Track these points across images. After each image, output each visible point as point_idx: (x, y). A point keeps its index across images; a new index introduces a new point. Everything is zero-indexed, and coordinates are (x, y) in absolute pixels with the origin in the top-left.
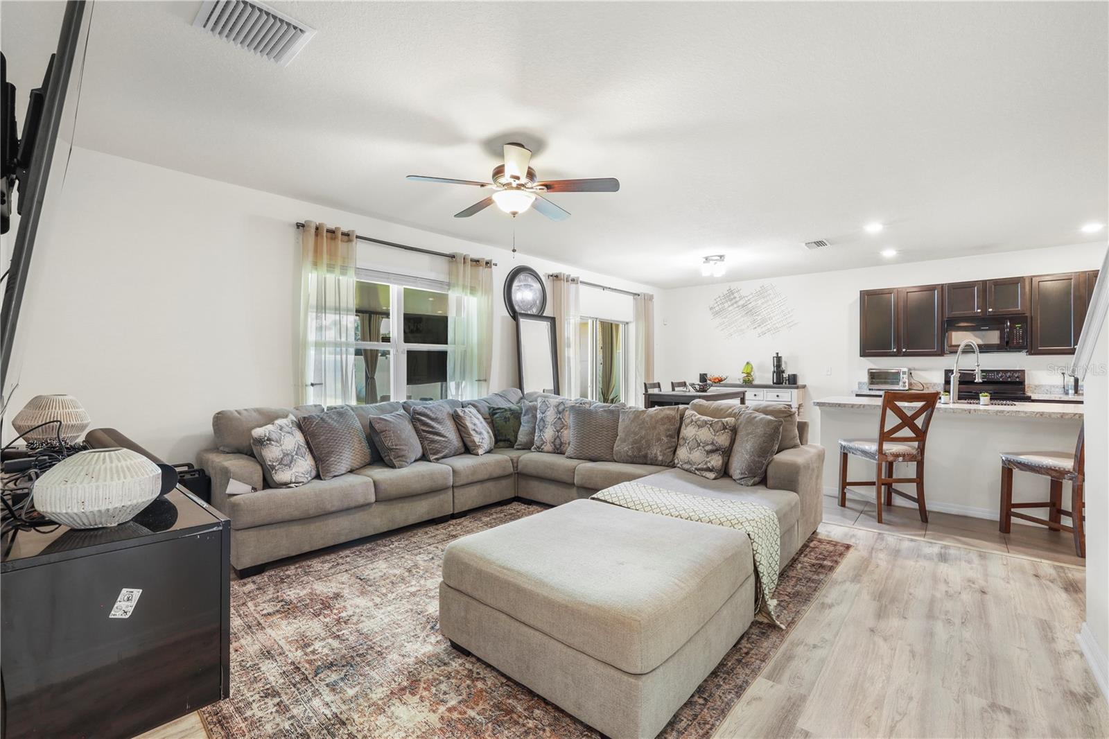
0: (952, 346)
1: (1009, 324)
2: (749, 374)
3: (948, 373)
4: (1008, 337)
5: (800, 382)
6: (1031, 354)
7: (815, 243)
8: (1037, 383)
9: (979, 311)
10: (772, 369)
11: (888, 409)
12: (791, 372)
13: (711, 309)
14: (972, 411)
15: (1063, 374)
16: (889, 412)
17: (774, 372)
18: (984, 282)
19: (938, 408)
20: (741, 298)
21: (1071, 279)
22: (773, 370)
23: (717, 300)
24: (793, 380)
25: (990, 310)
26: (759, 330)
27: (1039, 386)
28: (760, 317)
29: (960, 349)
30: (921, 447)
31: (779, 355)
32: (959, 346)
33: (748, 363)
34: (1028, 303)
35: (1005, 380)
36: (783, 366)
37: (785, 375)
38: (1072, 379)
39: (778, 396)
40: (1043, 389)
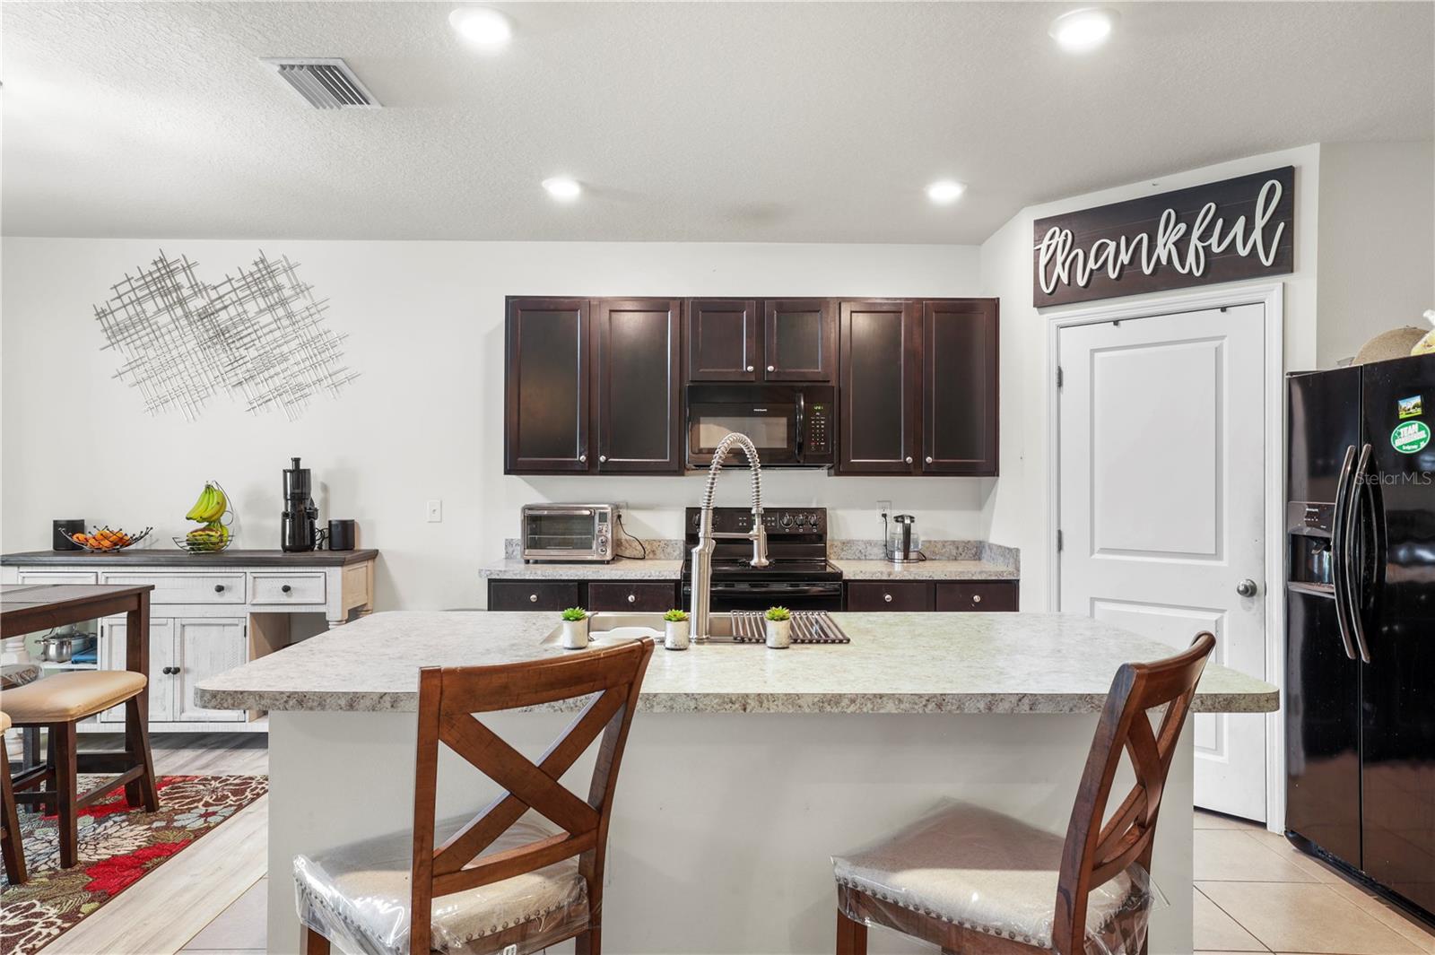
0: (700, 451)
1: (802, 403)
2: (212, 522)
3: (692, 514)
4: (802, 434)
5: (364, 543)
6: (839, 473)
7: (311, 68)
8: (844, 537)
9: (750, 368)
10: (281, 505)
11: (444, 751)
12: (337, 515)
13: (101, 315)
14: (752, 703)
15: (884, 516)
16: (449, 760)
17: (285, 515)
18: (761, 302)
19: (648, 697)
20: (198, 289)
21: (901, 312)
22: (283, 510)
23: (122, 289)
24: (343, 536)
25: (770, 368)
26: (251, 390)
27: (849, 542)
28: (253, 353)
29: (716, 460)
30: (591, 872)
31: (302, 467)
32: (712, 451)
33: (208, 487)
34: (833, 360)
35: (794, 532)
36: (316, 495)
37: (320, 524)
38: (899, 529)
39: (286, 589)
40: (855, 548)
